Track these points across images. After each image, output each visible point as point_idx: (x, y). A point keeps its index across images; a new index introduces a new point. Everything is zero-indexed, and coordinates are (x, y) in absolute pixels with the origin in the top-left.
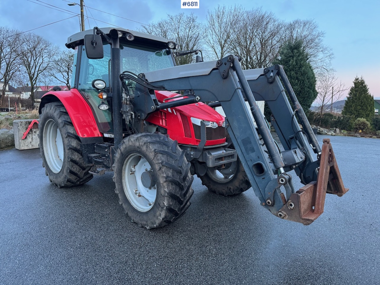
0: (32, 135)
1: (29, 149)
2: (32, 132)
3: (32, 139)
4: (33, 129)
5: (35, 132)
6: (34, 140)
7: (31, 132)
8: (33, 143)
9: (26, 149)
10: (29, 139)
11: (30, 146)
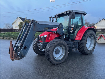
10: (100, 40)
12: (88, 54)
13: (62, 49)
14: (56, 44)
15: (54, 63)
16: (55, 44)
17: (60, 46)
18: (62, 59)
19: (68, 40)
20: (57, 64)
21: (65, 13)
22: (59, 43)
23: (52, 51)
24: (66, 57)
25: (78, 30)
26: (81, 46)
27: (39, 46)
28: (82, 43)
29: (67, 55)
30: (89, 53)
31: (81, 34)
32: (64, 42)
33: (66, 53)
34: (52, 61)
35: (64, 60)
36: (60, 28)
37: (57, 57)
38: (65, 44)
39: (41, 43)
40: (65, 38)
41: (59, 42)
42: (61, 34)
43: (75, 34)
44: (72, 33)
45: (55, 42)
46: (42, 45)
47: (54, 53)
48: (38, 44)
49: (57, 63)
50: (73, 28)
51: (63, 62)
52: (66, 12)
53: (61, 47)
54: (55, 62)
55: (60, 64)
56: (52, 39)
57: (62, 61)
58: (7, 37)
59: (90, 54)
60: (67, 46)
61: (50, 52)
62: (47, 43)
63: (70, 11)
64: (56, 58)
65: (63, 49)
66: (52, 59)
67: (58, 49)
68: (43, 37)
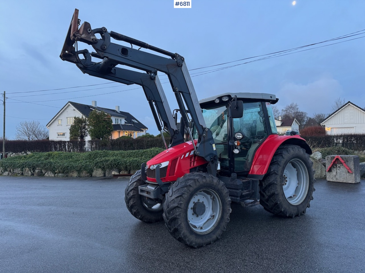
0: (337, 169)
1: (334, 182)
2: (337, 166)
3: (336, 173)
4: (337, 164)
5: (339, 167)
6: (338, 175)
7: (335, 167)
8: (337, 177)
9: (331, 181)
10: (334, 173)
11: (335, 179)
12: (290, 217)
13: (211, 201)
14: (195, 187)
15: (191, 243)
16: (190, 186)
17: (205, 191)
18: (213, 231)
19: (229, 176)
20: (200, 246)
21: (218, 101)
22: (201, 183)
23: (183, 206)
24: (224, 224)
25: (257, 145)
26: (267, 192)
27: (145, 194)
28: (270, 185)
29: (227, 217)
30: (294, 212)
31: (265, 156)
32: (216, 180)
33: (223, 211)
34: (185, 237)
35: (219, 232)
36: (204, 142)
37: (197, 225)
38: (220, 186)
39: (152, 185)
40: (219, 168)
41: (202, 181)
42: (208, 159)
43: (250, 158)
44: (238, 155)
45: (190, 182)
46: (154, 191)
47: (190, 212)
48: (144, 188)
49: (199, 241)
50: (240, 142)
51: (217, 239)
52: (220, 98)
53: (209, 196)
54: (192, 238)
55: (210, 243)
56: (182, 174)
57: (214, 237)
58: (34, 169)
59: (297, 215)
60: (225, 191)
61: (178, 212)
62: (169, 184)
63: (229, 96)
64: (195, 227)
65: (213, 199)
66: (184, 231)
67: (201, 201)
68: (158, 167)
